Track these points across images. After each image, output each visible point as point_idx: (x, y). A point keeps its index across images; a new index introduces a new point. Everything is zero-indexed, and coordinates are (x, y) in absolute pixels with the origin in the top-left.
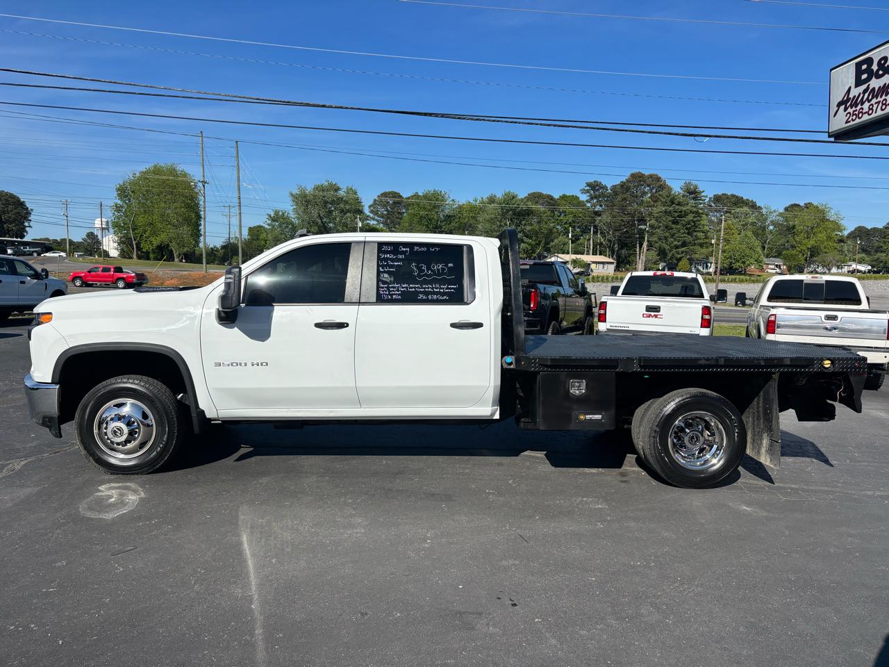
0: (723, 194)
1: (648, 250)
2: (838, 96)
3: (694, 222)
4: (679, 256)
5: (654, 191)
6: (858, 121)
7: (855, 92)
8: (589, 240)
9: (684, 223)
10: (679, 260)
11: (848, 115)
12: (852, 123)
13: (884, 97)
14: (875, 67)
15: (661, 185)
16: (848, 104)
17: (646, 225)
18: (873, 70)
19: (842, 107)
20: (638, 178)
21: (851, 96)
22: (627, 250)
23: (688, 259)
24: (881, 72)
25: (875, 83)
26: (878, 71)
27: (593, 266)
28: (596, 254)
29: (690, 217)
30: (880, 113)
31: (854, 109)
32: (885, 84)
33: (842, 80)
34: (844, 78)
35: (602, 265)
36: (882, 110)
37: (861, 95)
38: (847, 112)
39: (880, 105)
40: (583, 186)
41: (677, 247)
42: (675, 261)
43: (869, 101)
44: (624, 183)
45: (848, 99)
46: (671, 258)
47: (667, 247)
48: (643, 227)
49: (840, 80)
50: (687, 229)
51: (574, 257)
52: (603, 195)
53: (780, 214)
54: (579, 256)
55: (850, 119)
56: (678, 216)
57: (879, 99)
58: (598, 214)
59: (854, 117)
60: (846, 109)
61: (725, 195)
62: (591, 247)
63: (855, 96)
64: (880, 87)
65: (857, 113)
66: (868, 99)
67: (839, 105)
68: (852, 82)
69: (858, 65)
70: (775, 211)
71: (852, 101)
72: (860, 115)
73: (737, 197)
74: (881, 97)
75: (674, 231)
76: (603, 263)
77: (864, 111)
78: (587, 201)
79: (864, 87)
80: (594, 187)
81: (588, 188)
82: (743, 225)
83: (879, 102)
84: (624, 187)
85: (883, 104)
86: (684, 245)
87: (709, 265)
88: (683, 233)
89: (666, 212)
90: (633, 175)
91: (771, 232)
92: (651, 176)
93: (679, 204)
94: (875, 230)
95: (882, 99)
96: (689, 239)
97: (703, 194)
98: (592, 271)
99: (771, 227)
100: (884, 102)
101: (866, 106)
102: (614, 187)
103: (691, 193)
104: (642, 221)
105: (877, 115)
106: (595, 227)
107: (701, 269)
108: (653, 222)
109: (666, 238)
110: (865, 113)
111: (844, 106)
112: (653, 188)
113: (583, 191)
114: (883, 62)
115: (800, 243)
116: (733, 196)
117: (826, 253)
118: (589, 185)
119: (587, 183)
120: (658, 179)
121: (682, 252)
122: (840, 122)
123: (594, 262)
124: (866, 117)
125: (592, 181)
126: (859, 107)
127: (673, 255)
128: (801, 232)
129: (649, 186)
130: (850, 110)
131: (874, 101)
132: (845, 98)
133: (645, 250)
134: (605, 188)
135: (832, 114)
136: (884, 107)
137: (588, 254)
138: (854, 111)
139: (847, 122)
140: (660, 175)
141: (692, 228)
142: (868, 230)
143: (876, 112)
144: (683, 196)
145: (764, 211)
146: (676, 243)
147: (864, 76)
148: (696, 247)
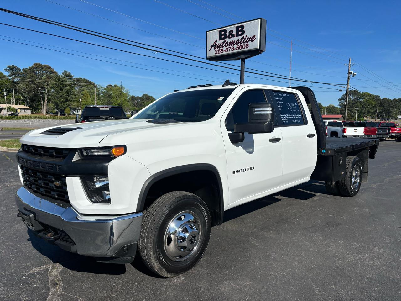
0: (80, 78)
1: (47, 103)
2: (211, 42)
3: (70, 90)
4: (65, 106)
5: (48, 73)
6: (221, 54)
7: (219, 42)
8: (13, 97)
9: (66, 90)
10: (65, 108)
11: (216, 51)
12: (218, 54)
13: (232, 46)
14: (228, 34)
15: (52, 71)
16: (216, 47)
17: (45, 91)
18: (227, 35)
19: (213, 48)
20: (38, 66)
21: (217, 43)
22: (36, 103)
23: (69, 108)
24: (230, 36)
25: (228, 40)
26: (229, 35)
27: (18, 111)
28: (17, 104)
29: (69, 87)
30: (231, 52)
31: (219, 49)
32: (233, 41)
33: (213, 37)
34: (214, 36)
35: (24, 110)
36: (232, 51)
37: (222, 44)
38: (216, 49)
39: (231, 49)
40: (6, 67)
41: (63, 102)
42: (63, 109)
43: (226, 47)
44: (31, 68)
45: (216, 45)
46: (61, 107)
47: (58, 102)
48: (43, 91)
49: (212, 37)
50: (67, 93)
51: (8, 105)
52: (18, 73)
53: (105, 89)
54: (10, 105)
55: (217, 53)
56: (63, 87)
57: (230, 46)
58: (17, 83)
59: (219, 52)
60: (215, 48)
61: (81, 78)
62: (14, 101)
63: (219, 44)
64: (230, 42)
65: (220, 50)
66: (225, 46)
67: (212, 46)
68: (217, 38)
69: (220, 32)
70: (103, 87)
71: (218, 45)
72: (222, 52)
73: (86, 80)
74: (231, 46)
75: (61, 94)
76: (24, 109)
77: (223, 50)
78: (9, 76)
79: (223, 41)
80: (13, 69)
81: (8, 69)
82: (91, 93)
83: (230, 48)
84: (31, 70)
85: (232, 49)
86: (67, 101)
87: (78, 110)
88: (66, 95)
89: (56, 84)
90: (35, 64)
91: (102, 96)
92: (46, 66)
93: (62, 81)
94: (138, 97)
95: (231, 47)
96: (68, 98)
97: (73, 77)
98: (18, 113)
99: (102, 94)
100: (233, 48)
101: (224, 48)
102: (24, 70)
103: (67, 76)
104: (43, 88)
105: (229, 52)
106: (15, 90)
107: (75, 113)
108: (49, 89)
109: (57, 97)
110: (224, 51)
111: (214, 47)
112: (47, 72)
113: (6, 70)
114: (231, 32)
115: (114, 101)
116: (84, 79)
117: (124, 106)
118: (9, 67)
119: (8, 66)
120: (50, 68)
121: (66, 105)
122: (212, 53)
123: (19, 109)
124: (224, 53)
125: (11, 65)
126: (221, 48)
127: (62, 105)
128: (115, 97)
129: (45, 71)
130: (217, 49)
131: (228, 47)
132: (215, 44)
133: (46, 103)
134: (19, 69)
135: (208, 49)
136: (233, 50)
137: (13, 104)
138: (219, 50)
139: (216, 54)
140: (50, 66)
141: (69, 93)
142: (136, 98)
143: (229, 51)
144: (64, 78)
145: (98, 87)
146: (63, 100)
147: (223, 37)
148: (72, 102)
